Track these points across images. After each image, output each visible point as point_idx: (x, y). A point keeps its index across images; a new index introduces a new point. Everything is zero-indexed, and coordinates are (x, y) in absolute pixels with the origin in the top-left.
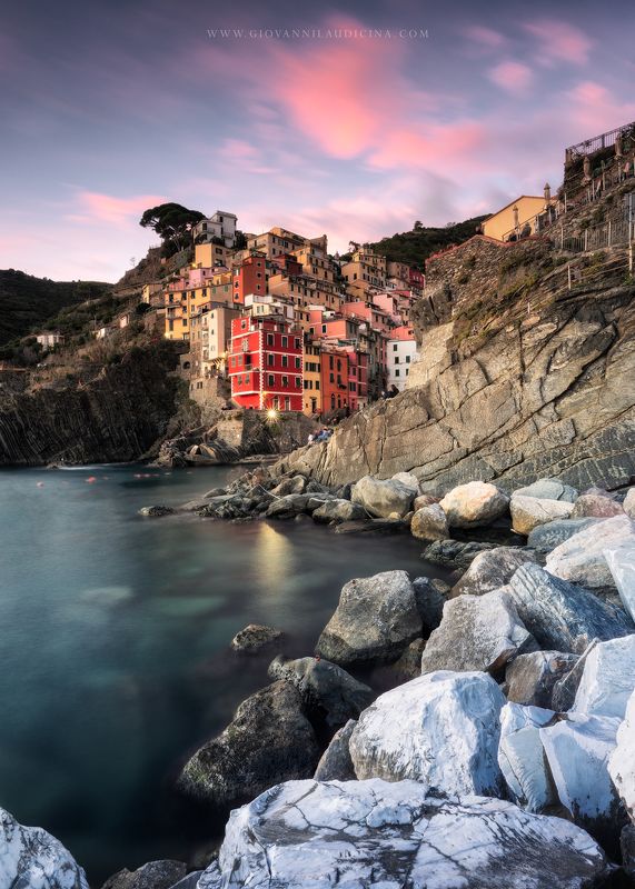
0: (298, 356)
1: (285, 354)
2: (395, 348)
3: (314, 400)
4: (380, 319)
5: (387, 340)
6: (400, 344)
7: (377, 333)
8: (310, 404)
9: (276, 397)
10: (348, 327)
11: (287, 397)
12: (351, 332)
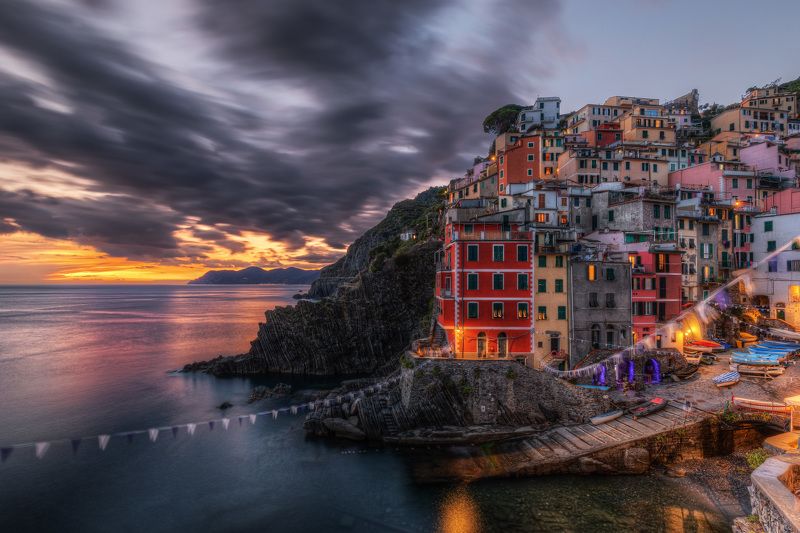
0: (523, 271)
1: (498, 271)
2: (769, 227)
3: (554, 335)
4: (742, 184)
5: (753, 215)
6: (778, 221)
8: (547, 345)
9: (482, 334)
10: (651, 209)
11: (503, 334)
12: (657, 216)
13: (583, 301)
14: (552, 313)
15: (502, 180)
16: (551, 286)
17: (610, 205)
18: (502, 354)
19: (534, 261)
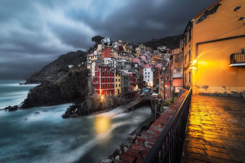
0: (113, 77)
1: (109, 77)
2: (146, 70)
3: (118, 90)
4: (142, 62)
5: (143, 68)
7: (141, 66)
9: (105, 91)
10: (131, 66)
11: (109, 90)
12: (132, 67)
13: (123, 83)
14: (118, 86)
15: (103, 56)
16: (118, 80)
17: (125, 64)
18: (109, 95)
19: (115, 75)
